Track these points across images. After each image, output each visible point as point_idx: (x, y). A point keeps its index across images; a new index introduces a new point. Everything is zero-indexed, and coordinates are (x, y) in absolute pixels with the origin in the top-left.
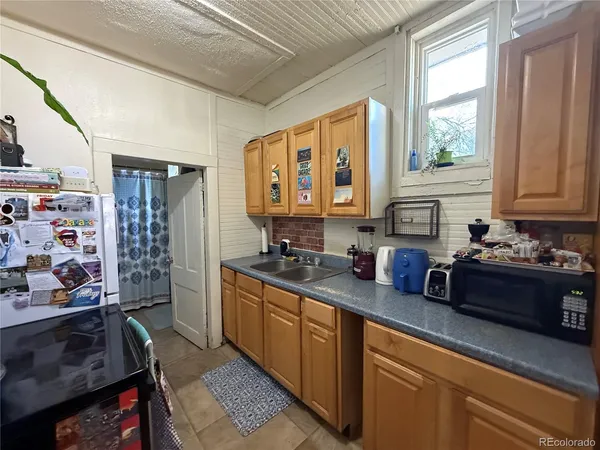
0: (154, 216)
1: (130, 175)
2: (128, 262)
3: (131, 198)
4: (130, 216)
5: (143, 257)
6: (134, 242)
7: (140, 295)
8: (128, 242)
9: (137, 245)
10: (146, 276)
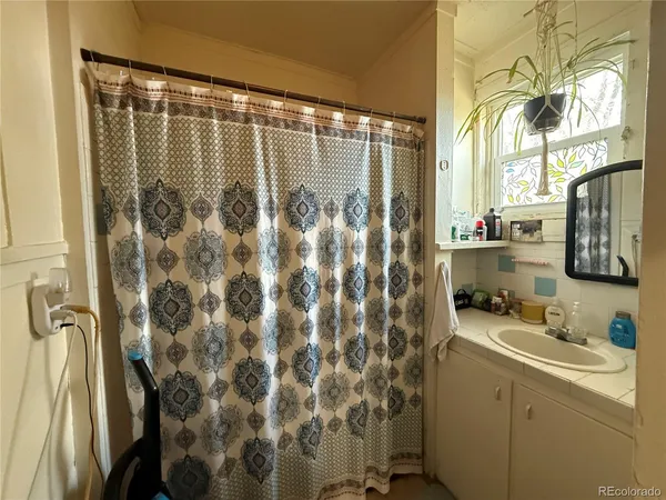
0: (397, 247)
1: (350, 131)
2: (342, 376)
3: (351, 198)
4: (349, 248)
5: (372, 359)
6: (355, 320)
7: (365, 460)
8: (344, 320)
9: (362, 329)
10: (378, 411)
